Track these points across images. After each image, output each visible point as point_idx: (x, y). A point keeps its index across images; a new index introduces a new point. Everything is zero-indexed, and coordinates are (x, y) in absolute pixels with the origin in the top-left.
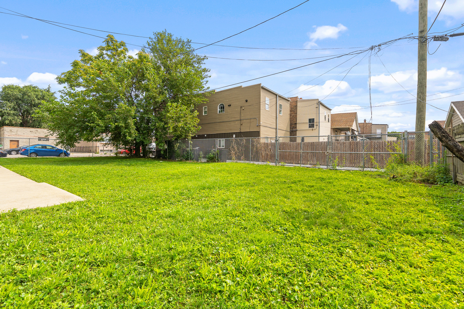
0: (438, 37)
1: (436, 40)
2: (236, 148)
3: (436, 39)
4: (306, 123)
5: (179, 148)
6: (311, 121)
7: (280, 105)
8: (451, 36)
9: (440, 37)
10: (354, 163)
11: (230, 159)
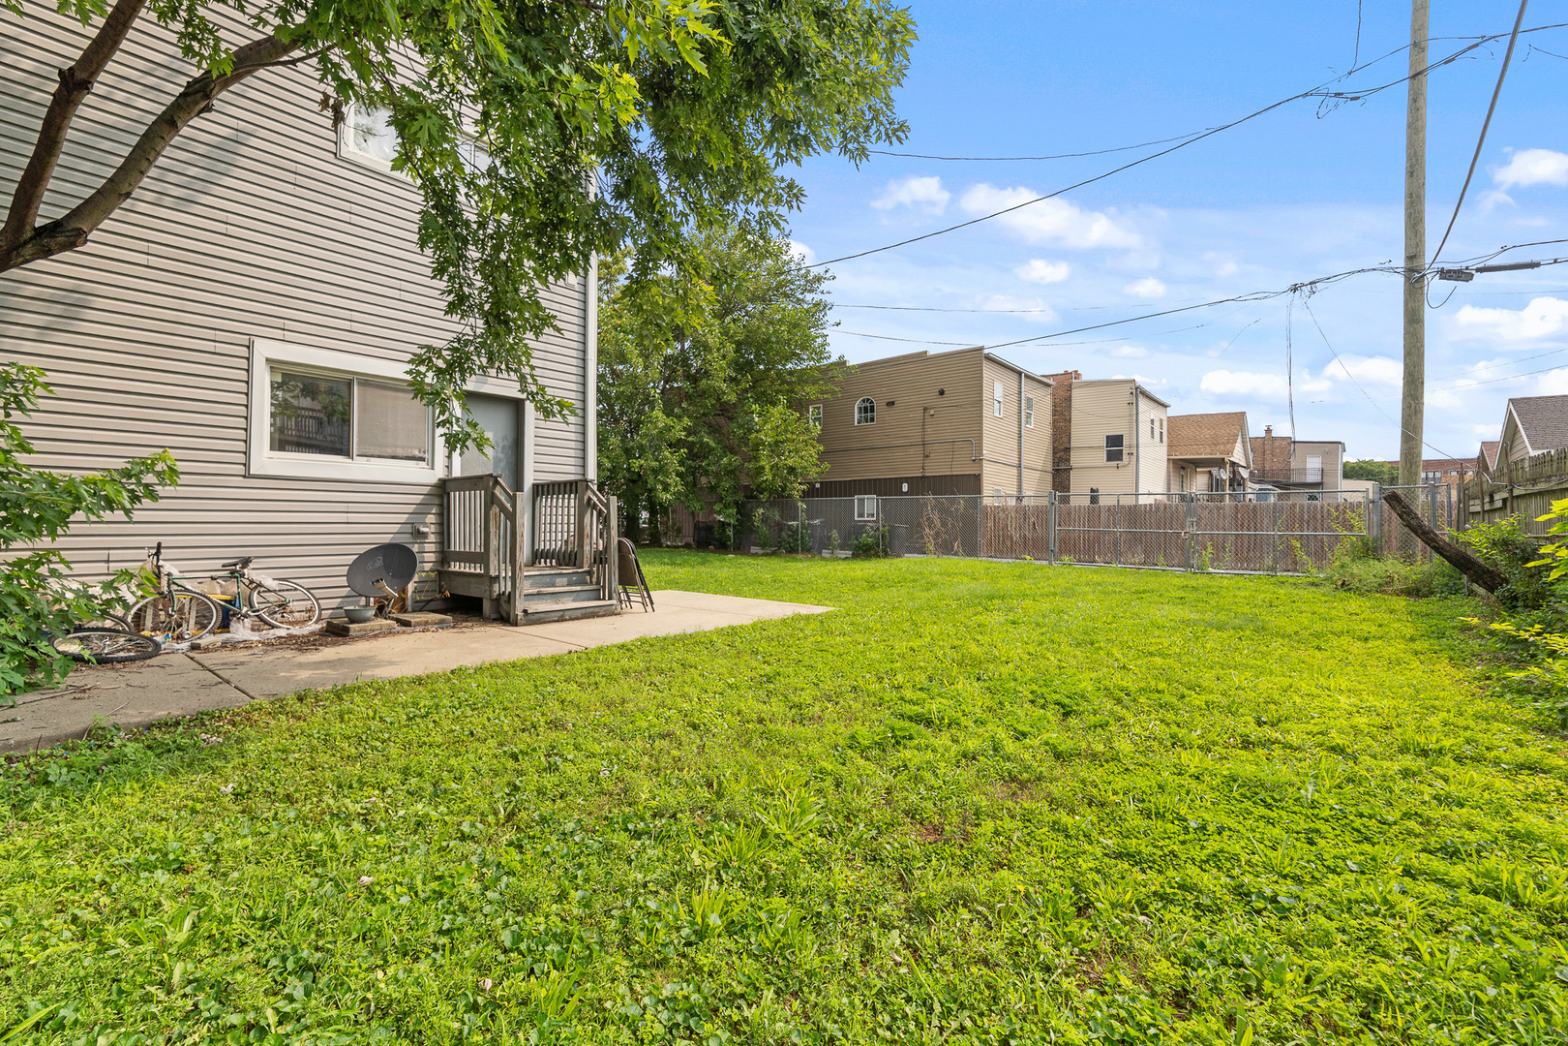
0: (1449, 271)
1: (1445, 278)
2: (938, 523)
3: (1445, 274)
4: (1099, 447)
5: (765, 520)
6: (1115, 441)
7: (1029, 400)
8: (1479, 270)
9: (1455, 271)
10: (1248, 560)
11: (922, 551)
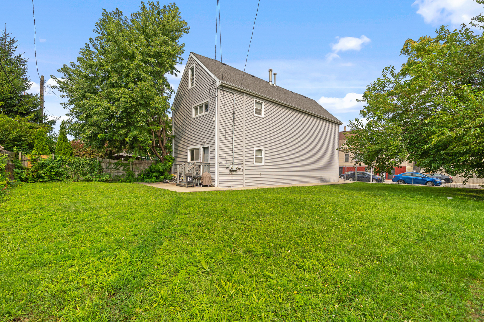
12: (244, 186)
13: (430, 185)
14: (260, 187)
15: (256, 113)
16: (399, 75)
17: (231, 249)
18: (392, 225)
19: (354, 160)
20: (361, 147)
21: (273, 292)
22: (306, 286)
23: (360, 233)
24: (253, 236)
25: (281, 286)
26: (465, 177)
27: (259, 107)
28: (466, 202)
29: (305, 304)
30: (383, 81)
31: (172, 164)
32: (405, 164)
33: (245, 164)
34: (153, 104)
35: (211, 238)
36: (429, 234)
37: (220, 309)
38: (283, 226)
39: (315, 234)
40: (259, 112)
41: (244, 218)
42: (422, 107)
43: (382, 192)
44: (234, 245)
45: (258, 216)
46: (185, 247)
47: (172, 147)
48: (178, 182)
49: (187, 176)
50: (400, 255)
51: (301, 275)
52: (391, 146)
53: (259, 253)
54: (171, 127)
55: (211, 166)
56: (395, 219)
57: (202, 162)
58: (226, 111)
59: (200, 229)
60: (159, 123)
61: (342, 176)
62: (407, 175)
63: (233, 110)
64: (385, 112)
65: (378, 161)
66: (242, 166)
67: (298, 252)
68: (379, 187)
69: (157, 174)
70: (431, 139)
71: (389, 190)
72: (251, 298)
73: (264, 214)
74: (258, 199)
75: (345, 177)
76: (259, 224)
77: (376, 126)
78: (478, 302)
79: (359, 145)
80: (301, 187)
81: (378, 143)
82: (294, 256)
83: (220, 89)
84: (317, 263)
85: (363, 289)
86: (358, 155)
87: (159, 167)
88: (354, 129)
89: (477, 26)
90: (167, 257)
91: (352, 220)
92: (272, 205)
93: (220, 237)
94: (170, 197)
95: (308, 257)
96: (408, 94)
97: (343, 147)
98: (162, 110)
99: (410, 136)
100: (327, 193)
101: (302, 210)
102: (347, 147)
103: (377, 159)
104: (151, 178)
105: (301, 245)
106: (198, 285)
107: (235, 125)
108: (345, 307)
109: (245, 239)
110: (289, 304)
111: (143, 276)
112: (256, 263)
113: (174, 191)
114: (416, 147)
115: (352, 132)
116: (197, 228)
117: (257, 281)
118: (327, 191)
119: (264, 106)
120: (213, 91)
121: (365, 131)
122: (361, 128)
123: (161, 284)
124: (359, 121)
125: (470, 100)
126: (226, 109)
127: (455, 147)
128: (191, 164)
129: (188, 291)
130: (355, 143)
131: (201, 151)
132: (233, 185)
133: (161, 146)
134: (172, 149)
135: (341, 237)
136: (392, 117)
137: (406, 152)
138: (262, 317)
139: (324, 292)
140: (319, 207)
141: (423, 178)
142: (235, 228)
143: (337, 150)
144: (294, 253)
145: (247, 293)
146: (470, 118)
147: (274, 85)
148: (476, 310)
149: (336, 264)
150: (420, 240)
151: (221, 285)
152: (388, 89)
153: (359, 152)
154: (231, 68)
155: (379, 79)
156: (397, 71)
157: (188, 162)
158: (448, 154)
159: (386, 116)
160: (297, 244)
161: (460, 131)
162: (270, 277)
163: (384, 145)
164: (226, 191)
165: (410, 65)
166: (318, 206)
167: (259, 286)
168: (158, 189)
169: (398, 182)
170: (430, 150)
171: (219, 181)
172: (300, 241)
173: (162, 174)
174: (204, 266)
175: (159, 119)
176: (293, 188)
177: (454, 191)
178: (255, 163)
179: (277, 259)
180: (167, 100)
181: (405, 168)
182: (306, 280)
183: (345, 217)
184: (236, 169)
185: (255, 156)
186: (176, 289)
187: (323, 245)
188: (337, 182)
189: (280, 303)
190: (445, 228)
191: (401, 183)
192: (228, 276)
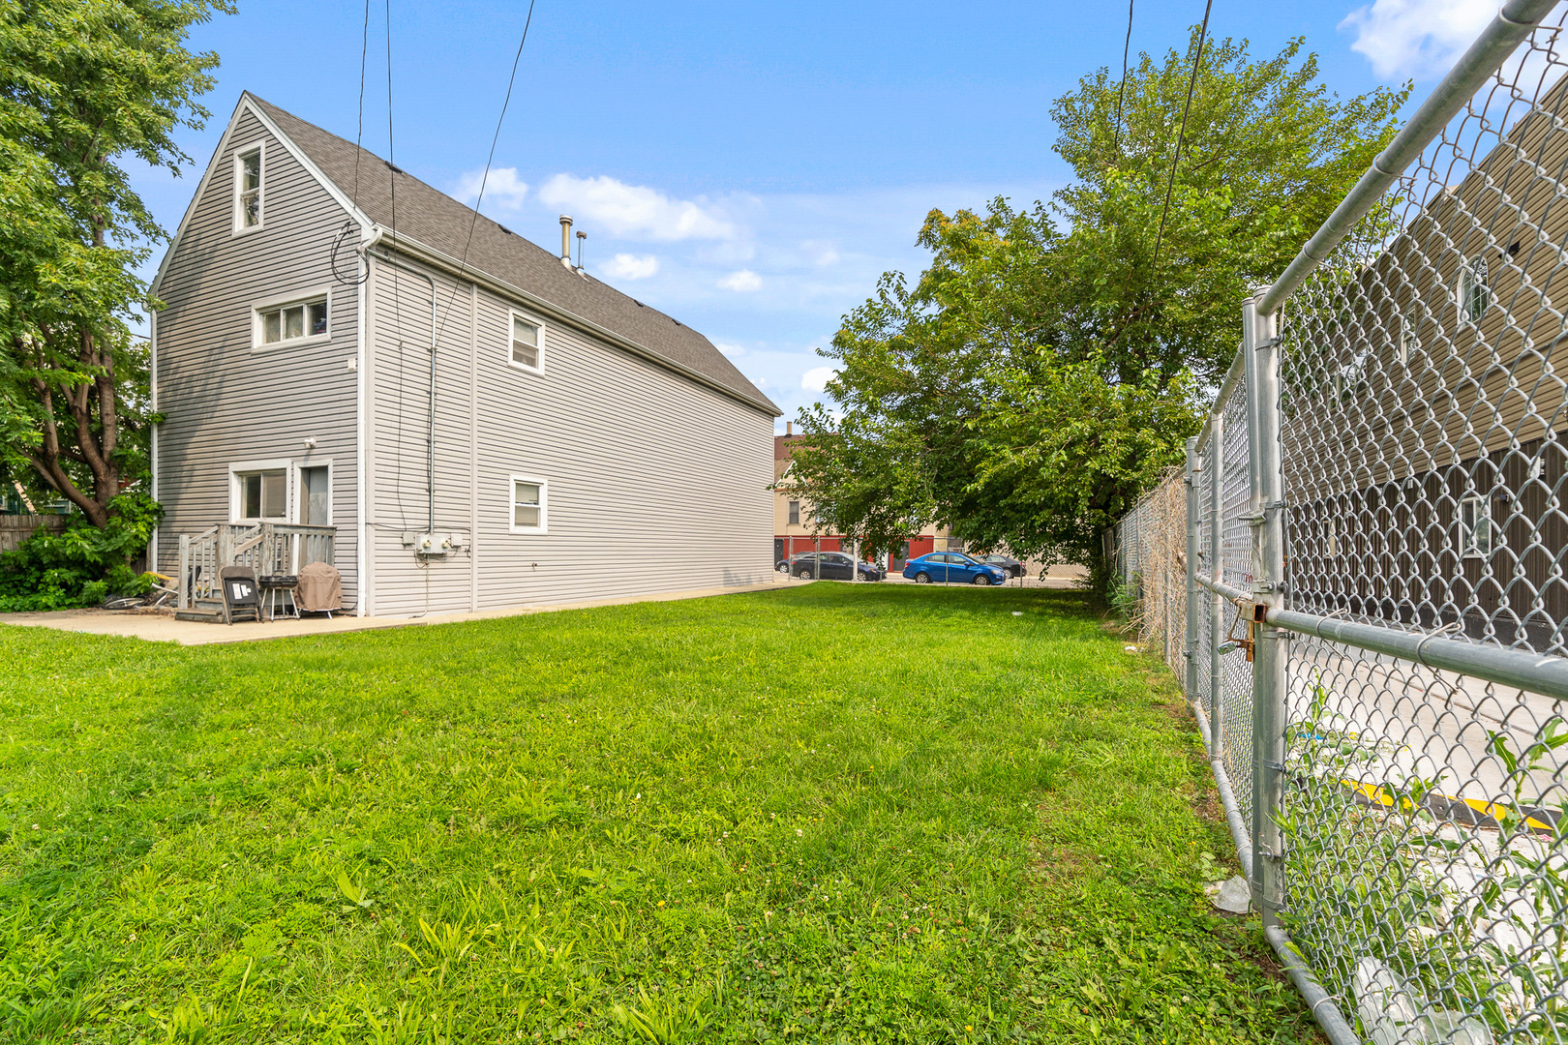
12: (475, 608)
13: (981, 585)
14: (534, 608)
15: (517, 357)
16: (915, 298)
17: (445, 822)
18: (897, 692)
19: (813, 520)
20: (830, 482)
21: (595, 921)
22: (689, 881)
23: (825, 720)
24: (520, 770)
25: (618, 899)
26: (1043, 562)
27: (526, 338)
28: (1046, 622)
29: (689, 930)
30: (881, 310)
31: (150, 533)
32: (929, 530)
33: (476, 530)
34: (48, 274)
35: (363, 797)
36: (973, 703)
37: (426, 1009)
38: (617, 728)
39: (711, 739)
40: (526, 354)
41: (482, 716)
42: (963, 386)
43: (880, 608)
44: (457, 808)
45: (534, 703)
46: (261, 845)
47: (150, 462)
48: (183, 605)
49: (229, 580)
50: (911, 762)
51: (673, 857)
52: (898, 483)
53: (545, 819)
54: (143, 378)
55: (337, 540)
56: (904, 673)
57: (297, 521)
58: (403, 338)
59: (314, 774)
60: (84, 355)
61: (781, 565)
62: (937, 560)
63: (429, 340)
64: (884, 391)
65: (872, 523)
66: (468, 536)
67: (664, 797)
68: (873, 594)
69: (68, 575)
70: (980, 468)
71: (895, 601)
72: (528, 952)
73: (554, 698)
74: (528, 650)
75: (791, 568)
76: (540, 729)
77: (864, 427)
78: (1048, 837)
79: (824, 478)
80: (668, 603)
81: (869, 474)
82: (655, 810)
83: (377, 257)
84: (716, 817)
85: (829, 859)
86: (822, 507)
87: (82, 542)
88: (812, 431)
89: (1063, 213)
90: (179, 892)
91: (808, 689)
92: (578, 666)
93: (400, 790)
94: (153, 666)
95: (694, 804)
96: (935, 352)
97: (785, 481)
98: (99, 302)
99: (939, 459)
100: (742, 618)
101: (671, 673)
102: (796, 482)
103: (867, 517)
104: (34, 590)
105: (671, 774)
106: (330, 958)
107: (439, 391)
108: (788, 912)
109: (493, 784)
110: (645, 940)
111: (73, 984)
112: (536, 850)
113: (167, 640)
114: (951, 489)
115: (807, 441)
116: (297, 772)
117: (544, 901)
118: (742, 613)
119: (544, 337)
120: (348, 261)
121: (840, 440)
122: (829, 430)
123: (163, 994)
124: (825, 412)
125: (1050, 383)
126: (402, 331)
127: (1025, 492)
128: (246, 533)
129: (294, 986)
130: (815, 472)
131: (295, 483)
132: (430, 608)
133: (93, 454)
134: (150, 469)
135: (779, 735)
136: (900, 408)
137: (930, 500)
138: (568, 994)
139: (738, 889)
140: (719, 661)
141: (968, 566)
142: (455, 752)
143: (768, 488)
144: (651, 800)
145: (514, 942)
146: (1050, 424)
147: (580, 272)
148: (1045, 854)
149: (766, 810)
150: (955, 719)
151: (421, 941)
152: (892, 330)
153: (825, 497)
154: (419, 186)
155: (869, 301)
156: (911, 288)
157: (233, 522)
158: (1012, 507)
159: (888, 404)
160: (660, 772)
161: (1031, 453)
162: (584, 881)
163: (883, 481)
164: (404, 628)
165: (937, 276)
166: (717, 657)
167: (551, 913)
168: (80, 638)
169: (915, 578)
170: (978, 496)
171: (373, 592)
172: (668, 765)
173: (97, 571)
174: (349, 892)
175: (82, 340)
176: (641, 606)
177: (1027, 595)
178: (514, 529)
179: (602, 826)
180: (128, 266)
181: (930, 539)
182: (689, 869)
183: (789, 680)
184: (444, 548)
185: (513, 505)
186: (240, 994)
187: (733, 765)
188: (768, 584)
189: (620, 945)
190: (1003, 684)
191: (922, 582)
192: (444, 907)
